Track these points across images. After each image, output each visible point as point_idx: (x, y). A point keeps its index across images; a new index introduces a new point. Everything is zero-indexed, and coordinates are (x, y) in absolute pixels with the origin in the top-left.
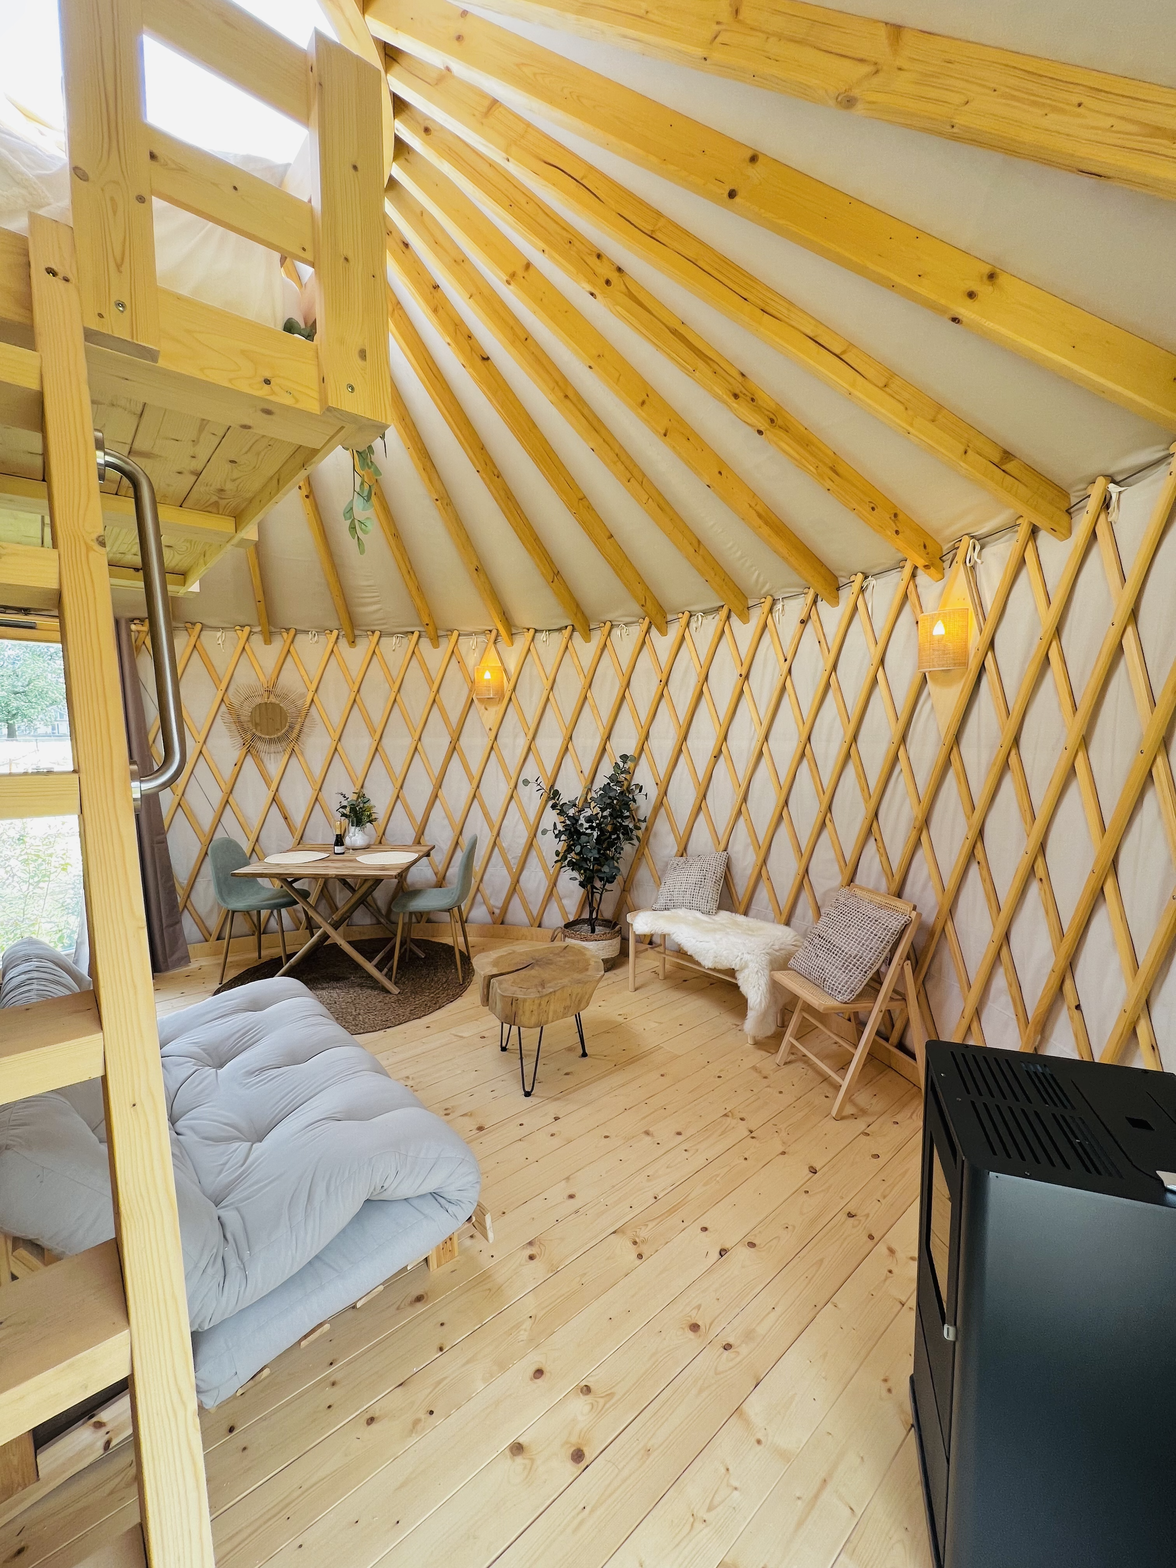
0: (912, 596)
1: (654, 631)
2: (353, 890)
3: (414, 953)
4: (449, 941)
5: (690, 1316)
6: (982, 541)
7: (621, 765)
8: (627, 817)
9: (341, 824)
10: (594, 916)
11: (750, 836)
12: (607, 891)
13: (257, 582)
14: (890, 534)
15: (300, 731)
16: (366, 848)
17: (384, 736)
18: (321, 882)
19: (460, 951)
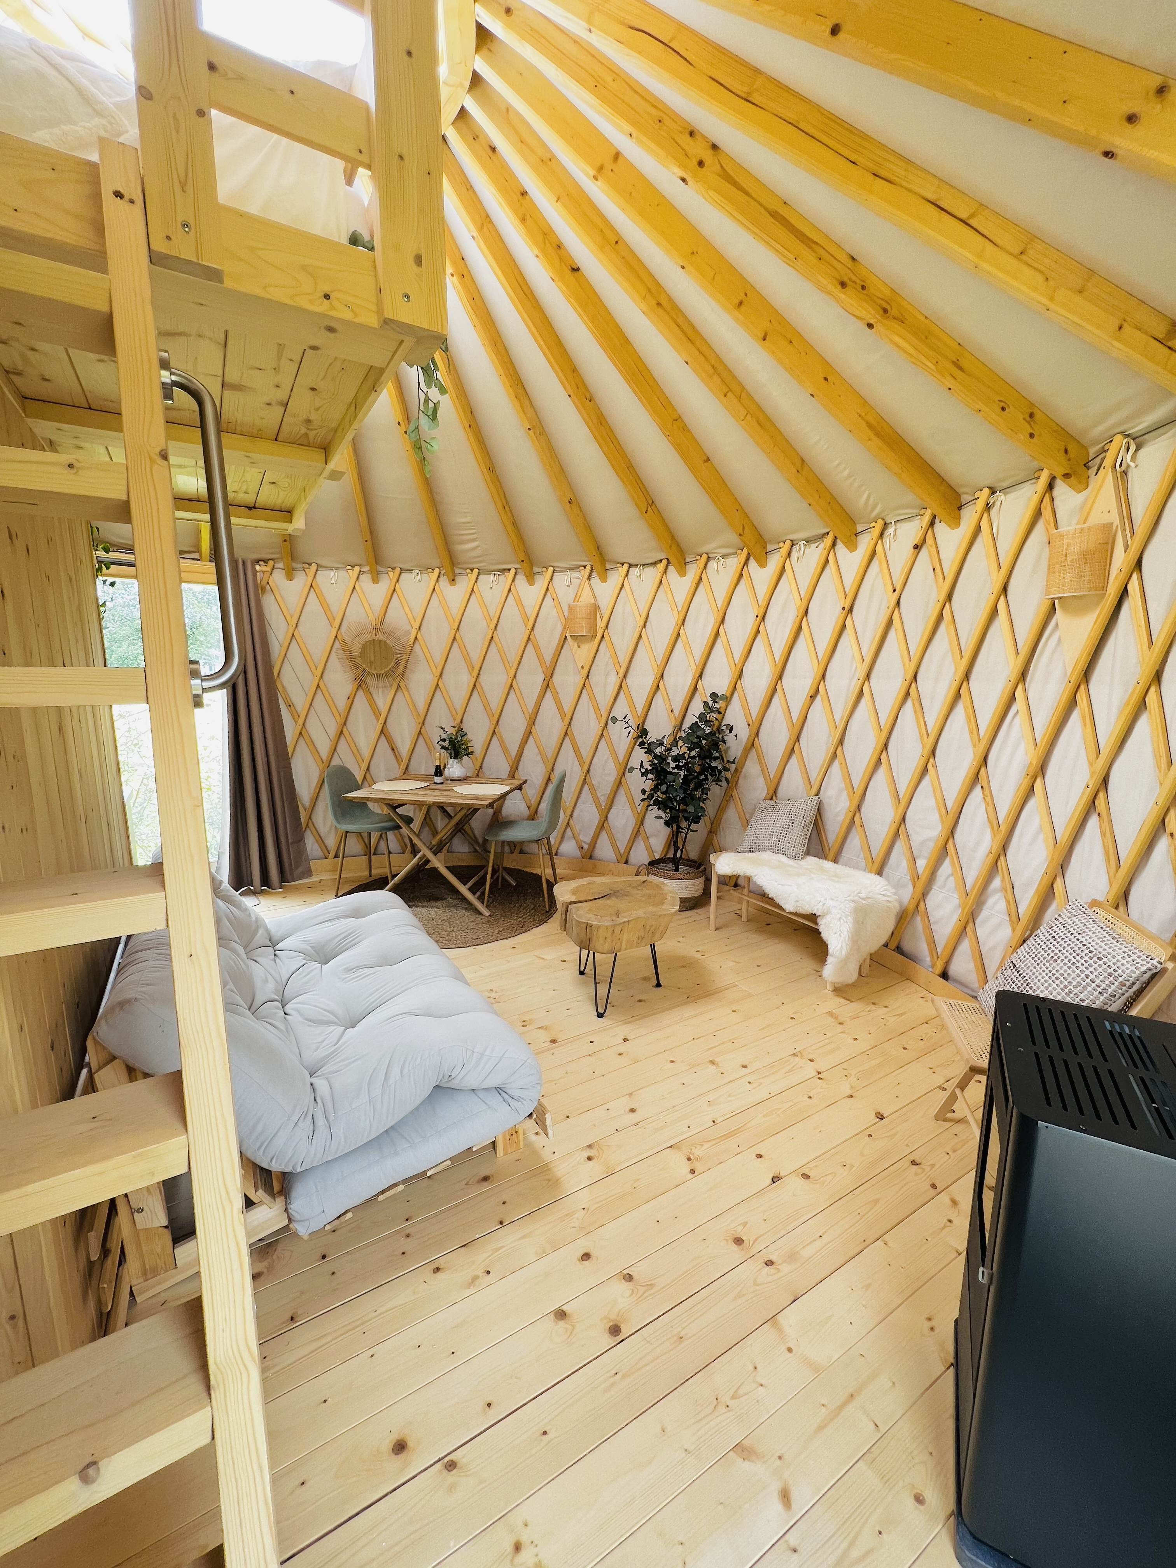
0: (1047, 513)
1: (752, 564)
2: (450, 817)
3: (507, 881)
4: (537, 871)
5: (735, 1231)
6: (1138, 441)
7: (711, 703)
8: (716, 758)
9: (440, 755)
10: (678, 855)
11: (844, 780)
12: (692, 831)
13: (364, 521)
14: (1022, 437)
15: (405, 667)
16: (464, 780)
17: (481, 672)
18: (424, 809)
19: (548, 881)
